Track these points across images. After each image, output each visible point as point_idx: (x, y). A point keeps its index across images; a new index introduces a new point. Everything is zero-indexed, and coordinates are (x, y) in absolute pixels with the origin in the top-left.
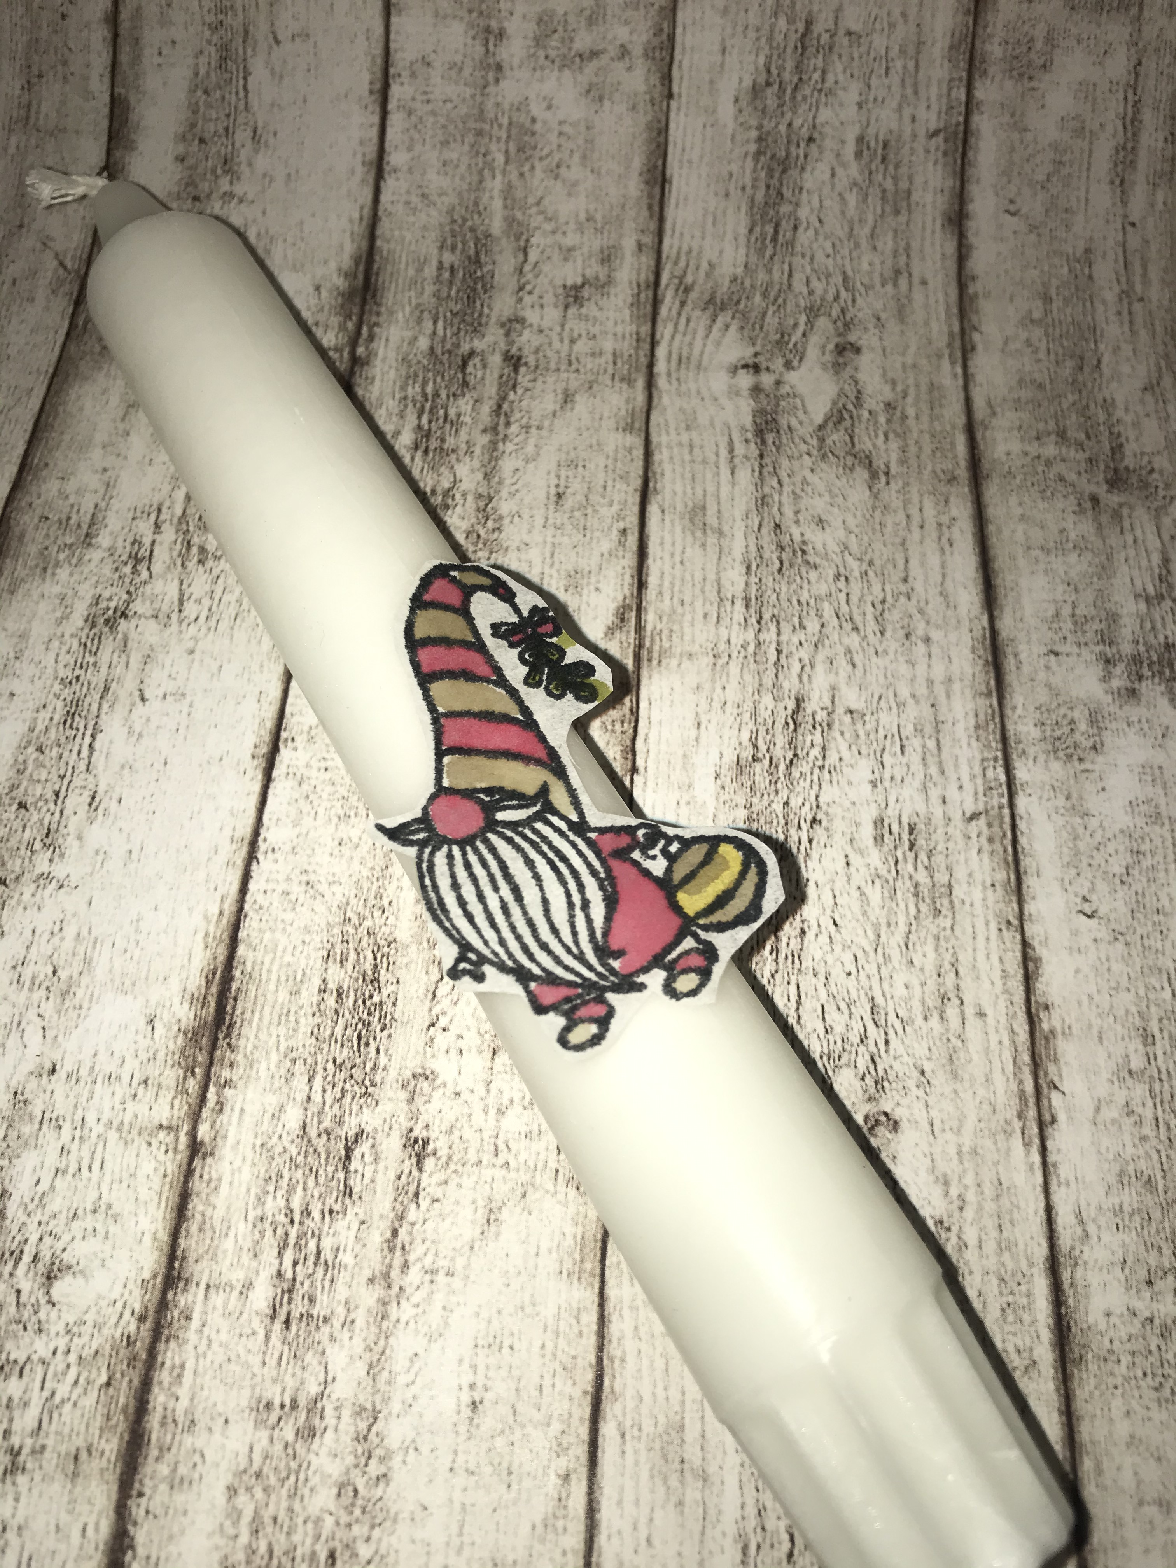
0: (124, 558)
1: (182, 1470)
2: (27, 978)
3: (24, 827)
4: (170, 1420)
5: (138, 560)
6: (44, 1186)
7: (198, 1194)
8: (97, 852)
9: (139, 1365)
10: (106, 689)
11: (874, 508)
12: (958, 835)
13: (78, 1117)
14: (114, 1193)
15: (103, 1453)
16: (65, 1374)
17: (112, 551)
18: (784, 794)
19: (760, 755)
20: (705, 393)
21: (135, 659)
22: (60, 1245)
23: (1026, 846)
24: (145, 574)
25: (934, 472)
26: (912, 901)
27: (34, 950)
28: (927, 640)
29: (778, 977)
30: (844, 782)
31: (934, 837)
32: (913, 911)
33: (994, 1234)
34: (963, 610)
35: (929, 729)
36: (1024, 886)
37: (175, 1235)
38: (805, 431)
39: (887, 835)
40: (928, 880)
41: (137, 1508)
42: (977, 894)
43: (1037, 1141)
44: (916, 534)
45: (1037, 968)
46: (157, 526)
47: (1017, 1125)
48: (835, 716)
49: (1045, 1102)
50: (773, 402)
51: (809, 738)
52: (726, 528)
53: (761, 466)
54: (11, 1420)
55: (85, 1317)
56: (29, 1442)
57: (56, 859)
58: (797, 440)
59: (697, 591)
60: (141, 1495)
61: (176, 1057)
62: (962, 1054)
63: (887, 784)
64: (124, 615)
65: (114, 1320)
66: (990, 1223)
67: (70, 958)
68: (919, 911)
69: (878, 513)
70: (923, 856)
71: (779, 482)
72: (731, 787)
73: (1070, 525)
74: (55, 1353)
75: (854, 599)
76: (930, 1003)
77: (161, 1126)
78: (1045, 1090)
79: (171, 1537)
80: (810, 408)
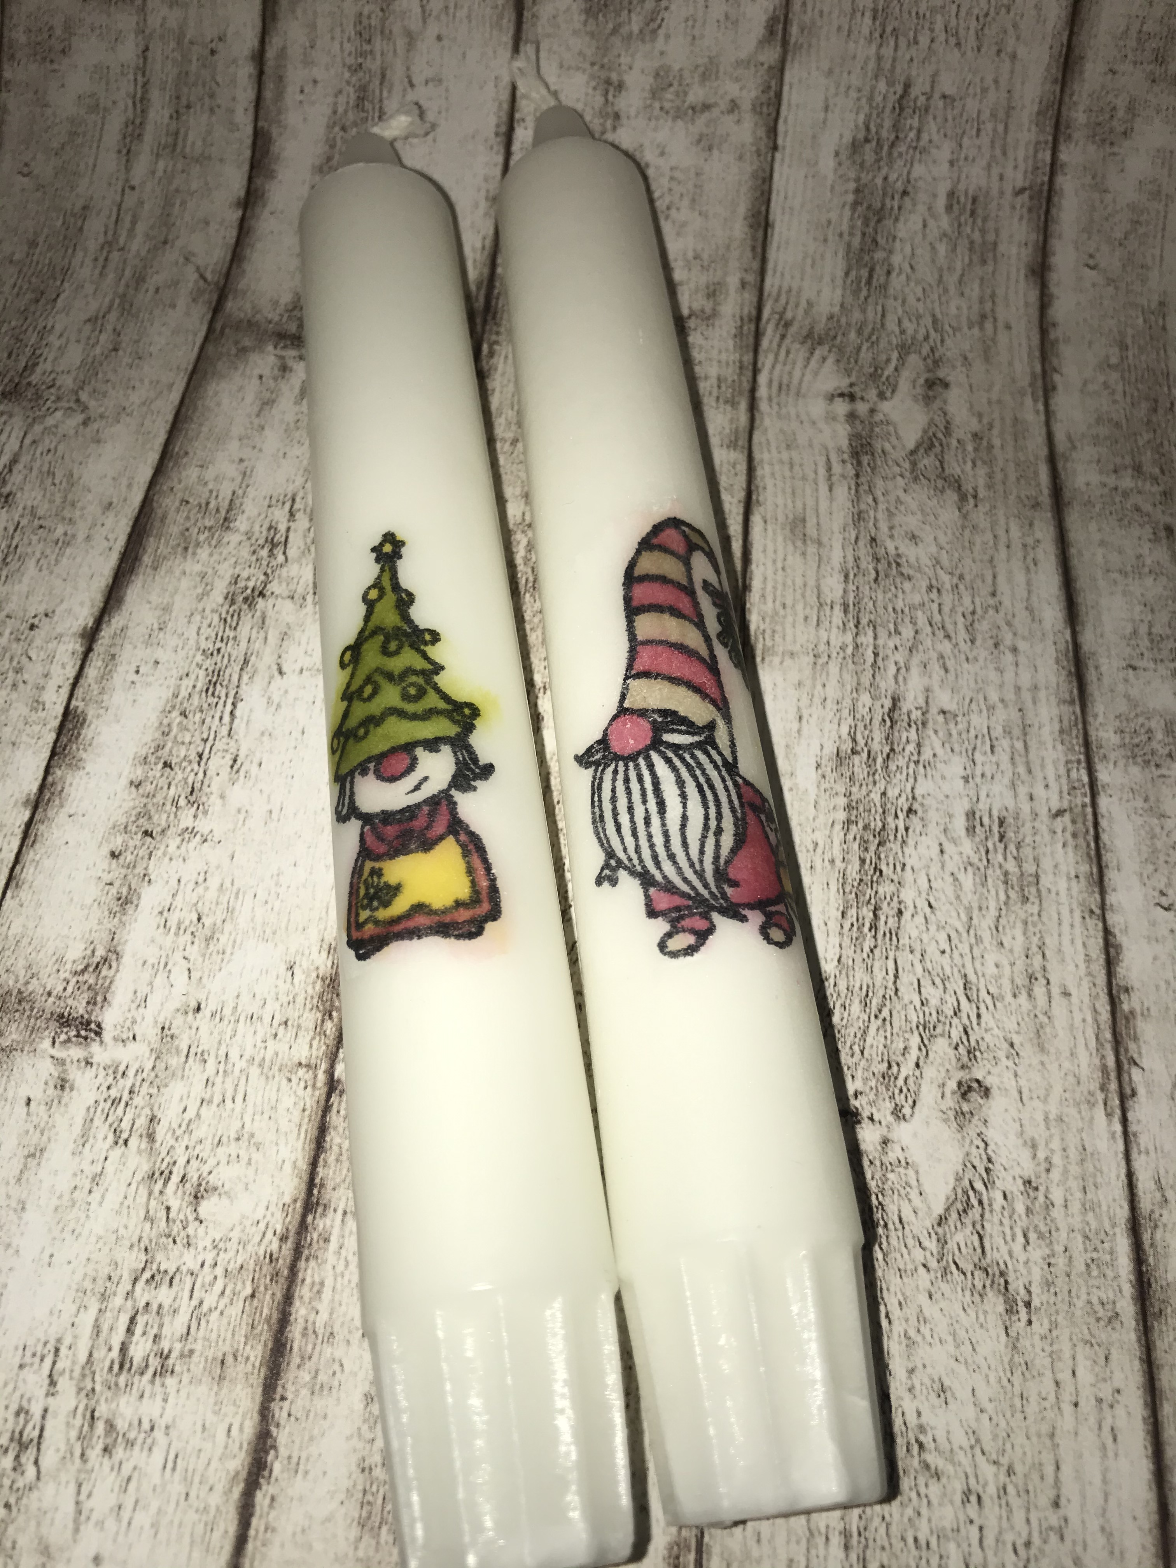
0: (261, 542)
1: (322, 1377)
2: (173, 923)
3: (170, 784)
4: (310, 1331)
5: (274, 545)
6: (191, 1113)
7: (335, 1128)
8: (239, 811)
9: (282, 1280)
10: (246, 662)
11: (963, 528)
12: (1044, 829)
13: (222, 1053)
14: (256, 1124)
15: (248, 1359)
16: (212, 1284)
17: (249, 535)
18: (881, 785)
19: (859, 748)
20: (804, 417)
21: (273, 636)
22: (206, 1169)
23: (1108, 842)
24: (281, 558)
25: (1019, 497)
26: (1002, 887)
27: (179, 897)
28: (1014, 650)
29: (877, 952)
30: (937, 776)
31: (1022, 830)
32: (1002, 897)
33: (1079, 1195)
34: (1048, 623)
35: (1017, 732)
36: (1106, 879)
37: (314, 1164)
38: (898, 454)
39: (978, 827)
40: (1017, 870)
41: (280, 1411)
42: (1063, 885)
43: (1118, 1112)
44: (1003, 553)
45: (1118, 954)
46: (292, 514)
47: (1100, 1096)
48: (929, 716)
49: (1125, 1077)
50: (868, 428)
51: (904, 735)
52: (825, 540)
53: (857, 485)
54: (161, 1326)
55: (231, 1235)
56: (178, 1346)
57: (200, 815)
58: (890, 463)
59: (798, 596)
60: (283, 1398)
61: (315, 1001)
62: (1048, 1030)
63: (978, 779)
64: (262, 594)
65: (257, 1238)
66: (1074, 1185)
67: (213, 907)
68: (1008, 897)
69: (967, 532)
70: (1012, 847)
71: (875, 500)
72: (831, 777)
73: (1146, 551)
74: (202, 1265)
75: (946, 609)
76: (1019, 981)
77: (300, 1064)
78: (1126, 1066)
79: (311, 1439)
80: (901, 433)
